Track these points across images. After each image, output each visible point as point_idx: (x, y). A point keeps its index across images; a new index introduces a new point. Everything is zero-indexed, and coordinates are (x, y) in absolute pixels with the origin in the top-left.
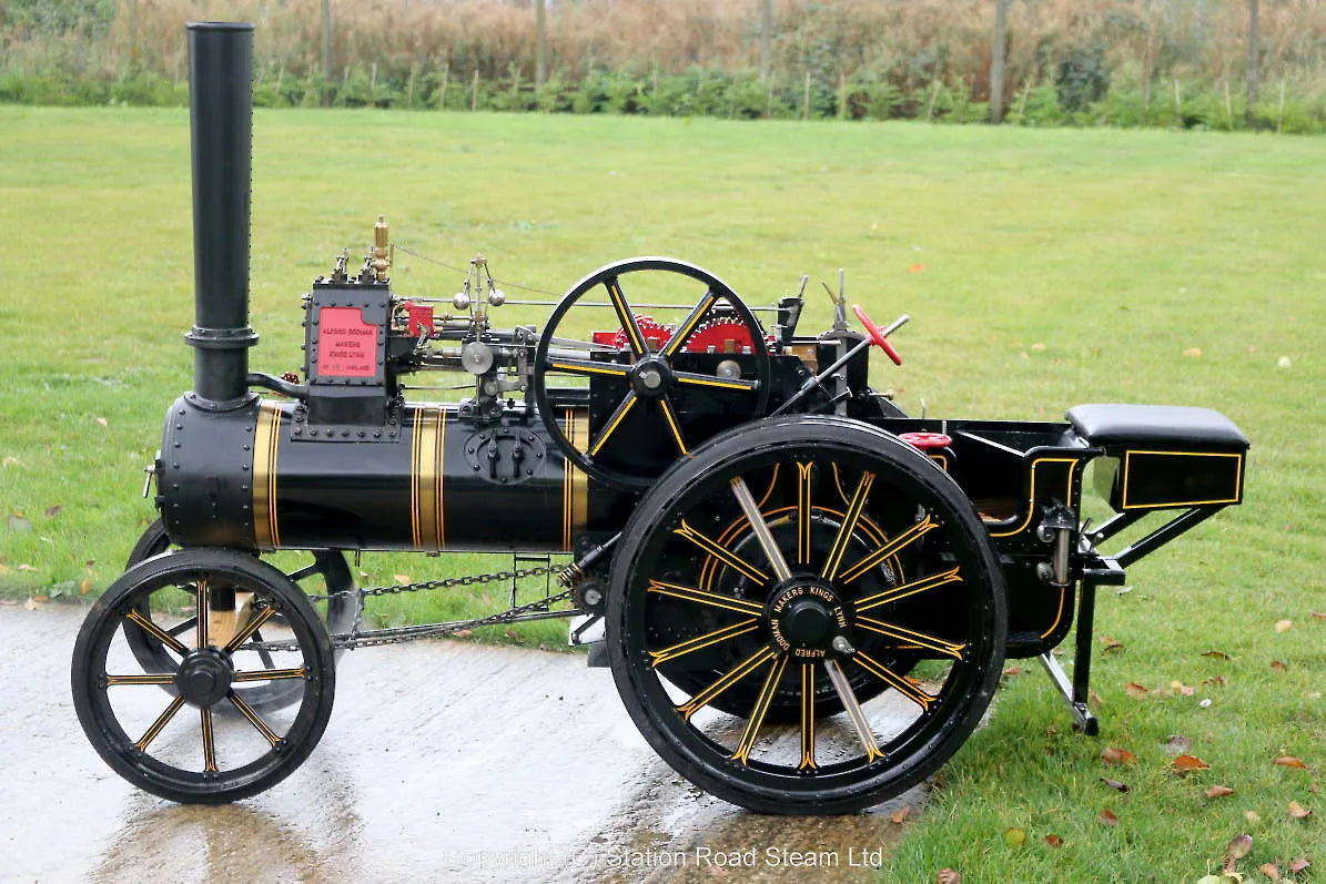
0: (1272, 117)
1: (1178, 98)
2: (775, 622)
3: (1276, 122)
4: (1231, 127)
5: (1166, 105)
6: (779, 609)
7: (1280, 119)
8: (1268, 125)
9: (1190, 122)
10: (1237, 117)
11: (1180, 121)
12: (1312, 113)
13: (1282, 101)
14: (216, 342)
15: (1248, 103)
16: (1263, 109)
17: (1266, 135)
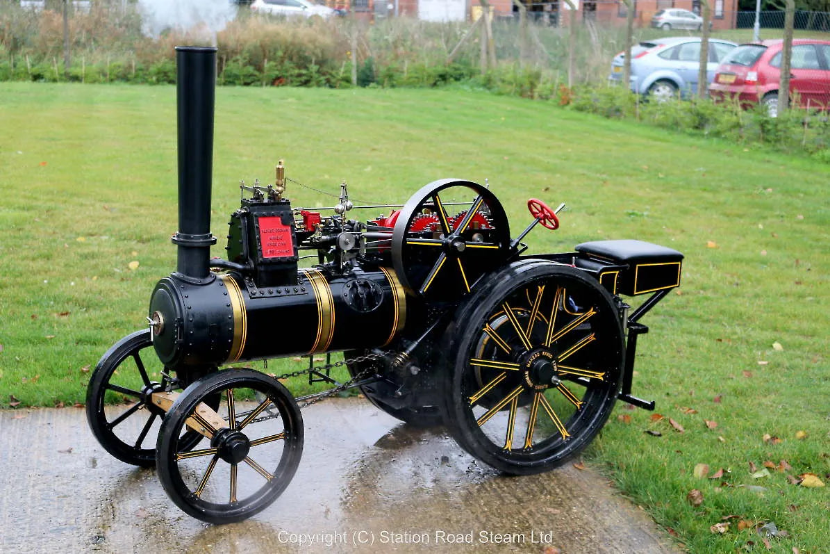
0: (79, 75)
1: (29, 65)
2: (527, 373)
3: (82, 78)
4: (58, 79)
5: (23, 69)
6: (528, 366)
7: (83, 76)
8: (76, 79)
9: (37, 77)
10: (61, 75)
11: (31, 77)
12: (99, 73)
13: (84, 67)
14: (202, 242)
15: (65, 68)
16: (74, 71)
17: (76, 85)
